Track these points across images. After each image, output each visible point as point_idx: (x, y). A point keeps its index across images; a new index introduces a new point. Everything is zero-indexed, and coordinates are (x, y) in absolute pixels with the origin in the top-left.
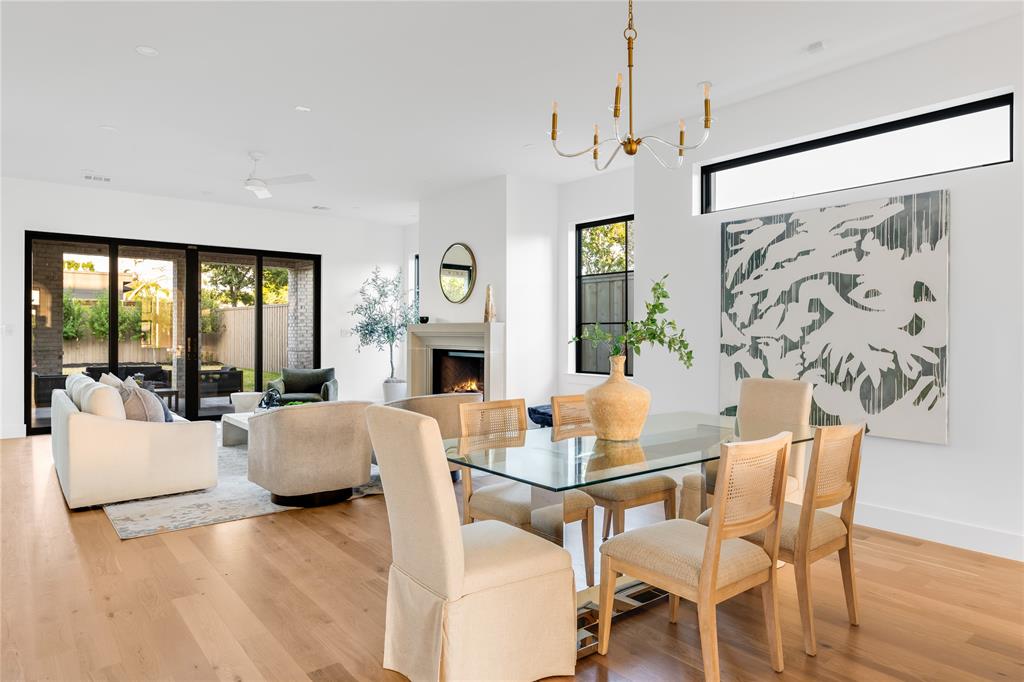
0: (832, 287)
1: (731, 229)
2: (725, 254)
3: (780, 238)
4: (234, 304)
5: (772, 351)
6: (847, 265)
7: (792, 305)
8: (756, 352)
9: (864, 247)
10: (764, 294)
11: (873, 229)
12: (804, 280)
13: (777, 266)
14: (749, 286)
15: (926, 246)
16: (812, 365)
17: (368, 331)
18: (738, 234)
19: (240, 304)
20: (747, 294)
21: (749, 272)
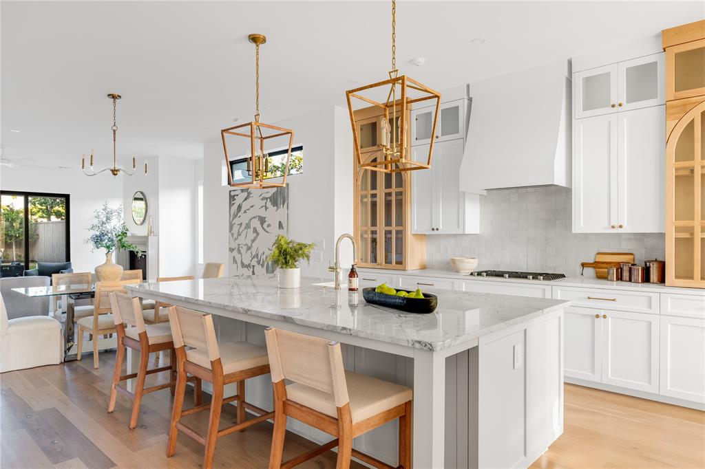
0: (259, 222)
1: (232, 193)
2: (231, 205)
3: (246, 199)
4: (49, 218)
5: (243, 250)
6: (262, 213)
7: (249, 229)
8: (239, 252)
9: (267, 206)
10: (241, 224)
11: (269, 198)
12: (251, 219)
13: (245, 212)
14: (237, 221)
15: (282, 206)
16: (254, 257)
17: (98, 240)
18: (234, 196)
19: (53, 218)
20: (236, 224)
21: (237, 214)
